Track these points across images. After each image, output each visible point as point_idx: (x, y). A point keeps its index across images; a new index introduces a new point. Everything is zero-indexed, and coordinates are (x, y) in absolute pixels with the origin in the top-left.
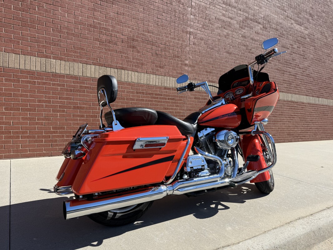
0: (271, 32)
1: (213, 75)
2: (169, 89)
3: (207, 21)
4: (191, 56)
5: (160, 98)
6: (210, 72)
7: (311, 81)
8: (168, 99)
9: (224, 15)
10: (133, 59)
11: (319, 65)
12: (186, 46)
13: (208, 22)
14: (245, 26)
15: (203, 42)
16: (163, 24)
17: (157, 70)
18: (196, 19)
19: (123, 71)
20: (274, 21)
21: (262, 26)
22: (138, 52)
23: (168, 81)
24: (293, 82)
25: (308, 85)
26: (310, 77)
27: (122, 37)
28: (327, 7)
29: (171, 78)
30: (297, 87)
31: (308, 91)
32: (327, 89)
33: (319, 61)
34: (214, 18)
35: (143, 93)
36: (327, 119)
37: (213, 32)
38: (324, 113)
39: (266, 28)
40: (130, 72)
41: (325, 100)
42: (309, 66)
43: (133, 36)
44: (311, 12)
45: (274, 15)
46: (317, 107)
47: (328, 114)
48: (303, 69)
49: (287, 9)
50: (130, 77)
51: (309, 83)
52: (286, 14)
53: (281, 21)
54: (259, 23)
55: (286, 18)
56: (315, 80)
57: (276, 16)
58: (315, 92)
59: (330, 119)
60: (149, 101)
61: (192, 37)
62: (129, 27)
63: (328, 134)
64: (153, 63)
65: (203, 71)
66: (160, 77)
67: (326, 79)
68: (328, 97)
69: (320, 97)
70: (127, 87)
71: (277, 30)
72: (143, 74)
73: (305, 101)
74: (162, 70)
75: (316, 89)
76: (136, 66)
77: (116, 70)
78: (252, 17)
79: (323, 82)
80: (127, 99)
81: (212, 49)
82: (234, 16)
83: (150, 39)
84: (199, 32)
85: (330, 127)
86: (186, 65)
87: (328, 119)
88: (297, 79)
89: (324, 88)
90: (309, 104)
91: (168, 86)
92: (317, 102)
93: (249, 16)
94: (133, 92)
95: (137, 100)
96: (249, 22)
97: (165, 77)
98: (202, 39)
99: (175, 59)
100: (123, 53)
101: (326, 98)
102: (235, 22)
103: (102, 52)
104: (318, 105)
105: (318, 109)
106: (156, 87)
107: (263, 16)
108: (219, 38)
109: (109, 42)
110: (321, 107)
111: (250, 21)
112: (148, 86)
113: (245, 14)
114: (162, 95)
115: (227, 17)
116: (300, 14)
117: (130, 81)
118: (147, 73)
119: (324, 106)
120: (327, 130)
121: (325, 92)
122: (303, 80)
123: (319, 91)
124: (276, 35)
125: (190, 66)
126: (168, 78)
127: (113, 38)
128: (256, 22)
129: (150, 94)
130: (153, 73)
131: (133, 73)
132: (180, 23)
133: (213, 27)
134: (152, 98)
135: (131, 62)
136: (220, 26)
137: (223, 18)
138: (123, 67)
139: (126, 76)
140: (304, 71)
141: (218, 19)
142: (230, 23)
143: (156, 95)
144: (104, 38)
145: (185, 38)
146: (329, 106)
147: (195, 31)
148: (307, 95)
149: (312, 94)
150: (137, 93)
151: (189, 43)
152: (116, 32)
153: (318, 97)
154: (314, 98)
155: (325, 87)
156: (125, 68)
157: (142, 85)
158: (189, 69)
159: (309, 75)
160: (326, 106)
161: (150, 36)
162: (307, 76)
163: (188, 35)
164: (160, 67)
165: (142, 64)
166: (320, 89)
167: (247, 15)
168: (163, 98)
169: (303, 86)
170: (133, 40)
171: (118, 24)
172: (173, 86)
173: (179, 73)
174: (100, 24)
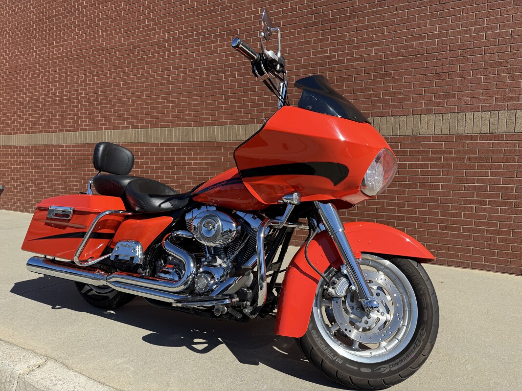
2: (472, 137)
5: (446, 159)
8: (469, 159)
10: (385, 95)
17: (438, 104)
22: (395, 80)
23: (469, 122)
27: (364, 64)
29: (479, 114)
35: (405, 153)
40: (377, 119)
43: (386, 56)
60: (417, 166)
62: (378, 44)
64: (430, 92)
66: (448, 116)
72: (403, 118)
74: (451, 101)
76: (389, 106)
83: (423, 50)
91: (469, 131)
97: (461, 116)
99: (489, 72)
100: (367, 90)
106: (436, 137)
109: (344, 79)
112: (417, 139)
114: (450, 153)
118: (413, 115)
126: (470, 115)
127: (349, 72)
129: (419, 153)
130: (428, 112)
131: (384, 119)
134: (423, 159)
135: (380, 101)
143: (434, 153)
152: (354, 61)
161: (422, 44)
164: (448, 97)
165: (403, 100)
168: (453, 160)
170: (385, 63)
171: (358, 47)
172: (486, 130)
173: (504, 99)
174: (329, 57)
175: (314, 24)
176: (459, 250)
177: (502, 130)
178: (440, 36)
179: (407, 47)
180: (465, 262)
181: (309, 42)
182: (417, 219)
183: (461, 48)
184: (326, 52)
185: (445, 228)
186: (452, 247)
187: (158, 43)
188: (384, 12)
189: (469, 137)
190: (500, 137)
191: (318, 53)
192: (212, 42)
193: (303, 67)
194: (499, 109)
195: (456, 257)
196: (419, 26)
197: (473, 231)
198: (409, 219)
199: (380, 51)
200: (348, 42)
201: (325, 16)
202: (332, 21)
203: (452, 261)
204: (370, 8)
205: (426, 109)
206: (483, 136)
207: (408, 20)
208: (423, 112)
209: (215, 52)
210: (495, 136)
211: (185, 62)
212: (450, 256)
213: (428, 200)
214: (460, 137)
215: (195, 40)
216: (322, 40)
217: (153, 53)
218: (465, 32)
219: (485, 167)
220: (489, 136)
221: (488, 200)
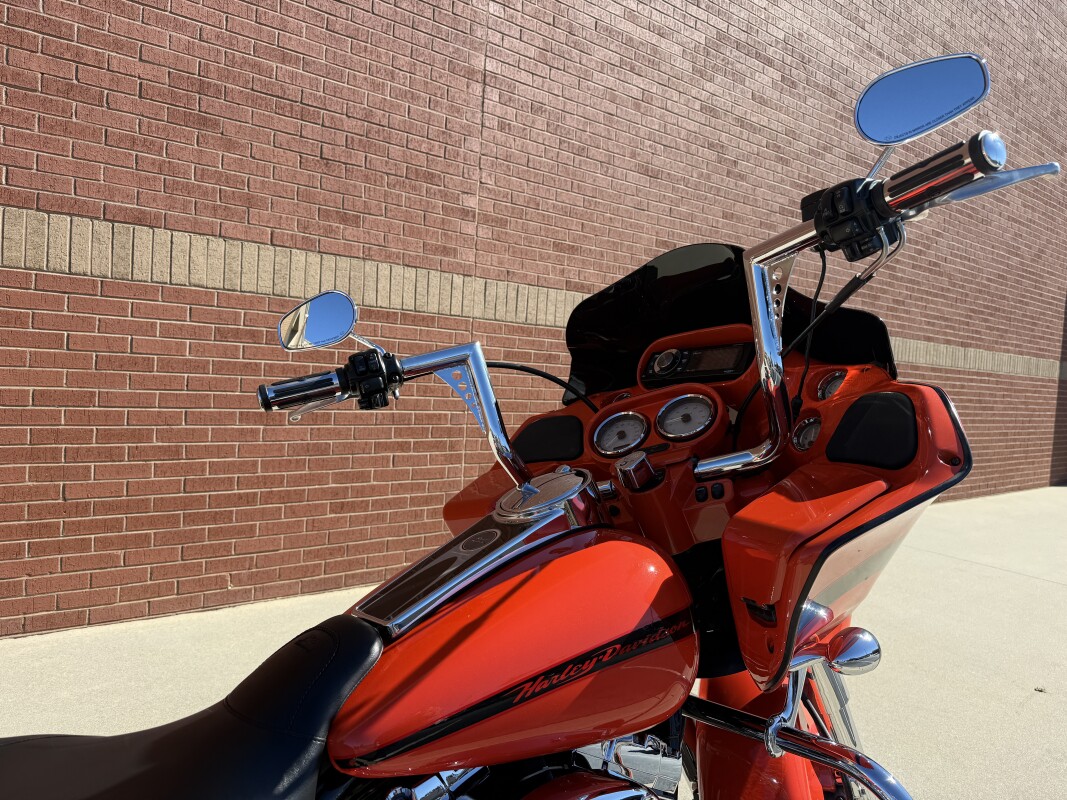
0: (810, 101)
1: (583, 262)
2: (388, 316)
3: (561, 35)
4: (490, 175)
6: (572, 249)
7: (942, 289)
9: (631, 16)
10: (202, 175)
11: (970, 231)
12: (468, 133)
13: (563, 39)
14: (715, 68)
15: (541, 121)
16: (358, 30)
17: (329, 232)
18: (511, 20)
19: (143, 233)
20: (823, 58)
21: (777, 76)
22: (230, 145)
23: (383, 283)
24: (885, 292)
25: (932, 302)
26: (940, 274)
27: (139, 69)
28: (997, 25)
29: (398, 270)
30: (896, 310)
31: (933, 325)
32: (991, 315)
33: (970, 216)
34: (590, 22)
35: (254, 336)
36: (990, 422)
37: (584, 83)
38: (980, 402)
39: (793, 82)
40: (182, 238)
41: (985, 353)
42: (938, 234)
43: (204, 70)
44: (948, 37)
45: (821, 37)
46: (960, 379)
47: (995, 402)
48: (917, 243)
49: (868, 18)
50: (181, 262)
51: (936, 295)
52: (866, 35)
53: (846, 61)
54: (769, 62)
55: (862, 52)
56: (954, 285)
57: (830, 41)
58: (953, 328)
59: (999, 422)
61: (493, 95)
62: (179, 27)
63: (992, 473)
64: (308, 198)
65: (543, 243)
66: (344, 262)
67: (989, 280)
68: (997, 343)
69: (970, 345)
70: (165, 309)
71: (833, 94)
72: (251, 249)
73: (922, 361)
74: (350, 231)
75: (960, 315)
76: (215, 208)
77: (103, 227)
78: (743, 37)
79: (980, 291)
80: (165, 366)
81: (580, 152)
82: (670, 22)
83: (293, 90)
84: (524, 77)
85: (1000, 447)
86: (466, 214)
87: (993, 422)
88: (897, 278)
89: (982, 313)
90: (933, 370)
91: (383, 302)
92: (961, 365)
93: (731, 31)
94: (194, 333)
95: (219, 368)
96: (731, 53)
97: (370, 266)
98: (537, 108)
99: (414, 188)
100: (148, 146)
101: (988, 349)
102: (677, 49)
103: (22, 135)
104: (964, 373)
105: (963, 387)
107: (782, 37)
108: (612, 108)
109: (68, 91)
110: (972, 380)
111: (736, 53)
112: (281, 302)
113: (714, 20)
115: (645, 23)
116: (913, 41)
117: (180, 276)
118: (272, 244)
119: (982, 374)
120: (989, 461)
121: (988, 328)
122: (918, 283)
123: (968, 324)
124: (829, 112)
125: (486, 219)
126: (384, 268)
127: (88, 75)
128: (758, 56)
130: (307, 246)
131: (200, 242)
132: (439, 31)
133: (584, 62)
135: (188, 189)
136: (616, 59)
137: (626, 26)
138: (143, 212)
139: (162, 254)
140: (920, 252)
141: (609, 31)
142: (655, 49)
144: (36, 66)
145: (463, 96)
146: (999, 376)
147: (508, 72)
148: (929, 339)
149: (945, 334)
150: (221, 334)
151: (479, 121)
152: (106, 45)
153: (963, 345)
154: (951, 348)
155: (987, 307)
156: (157, 217)
157: (252, 300)
158: (480, 234)
159: (935, 264)
160: (989, 375)
161: (293, 77)
162: (930, 271)
163: (477, 88)
164: (344, 219)
165: (250, 202)
166: (970, 317)
167: (723, 26)
169: (917, 306)
170: (201, 88)
172: (409, 304)
173: (436, 250)
176: (365, 549)
177: (433, 308)
178: (328, 72)
179: (256, 66)
180: (374, 572)
182: (284, 497)
183: (368, 117)
185: (342, 507)
186: (354, 546)
189: (383, 314)
190: (428, 320)
194: (429, 267)
195: (360, 563)
196: (284, 26)
197: (389, 504)
198: (268, 498)
199: (186, 48)
203: (353, 576)
205: (303, 238)
206: (406, 317)
208: (297, 244)
210: (424, 318)
212: (350, 565)
213: (307, 449)
214: (369, 312)
218: (375, 86)
220: (415, 317)
221: (412, 440)
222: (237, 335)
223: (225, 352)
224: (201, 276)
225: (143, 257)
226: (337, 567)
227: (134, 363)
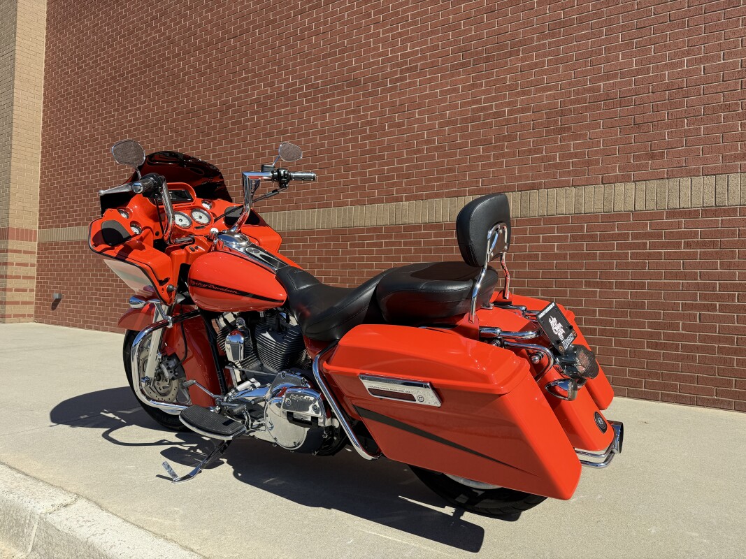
2: (691, 213)
5: (653, 246)
8: (688, 245)
10: (563, 157)
17: (639, 168)
19: (534, 193)
22: (576, 137)
23: (685, 191)
27: (533, 116)
29: (699, 180)
35: (593, 238)
40: (553, 191)
43: (563, 103)
50: (552, 203)
60: (612, 256)
62: (551, 88)
64: (626, 151)
66: (653, 184)
70: (544, 228)
72: (590, 189)
74: (657, 163)
76: (569, 172)
80: (544, 257)
83: (614, 93)
91: (685, 204)
94: (559, 239)
95: (572, 257)
97: (673, 183)
99: (712, 120)
100: (537, 151)
106: (638, 215)
109: (504, 138)
112: (610, 217)
114: (659, 236)
117: (552, 211)
118: (603, 184)
126: (686, 182)
129: (613, 237)
130: (625, 179)
131: (562, 191)
134: (620, 246)
135: (556, 166)
138: (534, 183)
143: (635, 236)
150: (574, 239)
152: (519, 112)
156: (541, 183)
157: (593, 217)
161: (613, 86)
164: (652, 157)
165: (589, 163)
168: (663, 246)
170: (562, 113)
171: (524, 93)
172: (710, 201)
173: (736, 157)
174: (484, 109)
175: (463, 65)
176: (677, 378)
177: (735, 201)
178: (638, 72)
179: (592, 90)
180: (686, 397)
181: (456, 90)
182: (613, 333)
183: (669, 87)
184: (479, 102)
185: (656, 346)
186: (668, 374)
187: (258, 101)
188: (558, 44)
189: (686, 212)
190: (731, 211)
191: (469, 104)
192: (328, 96)
193: (448, 123)
194: (728, 171)
195: (674, 388)
196: (607, 60)
197: (697, 349)
198: (603, 332)
199: (554, 97)
200: (510, 88)
201: (477, 53)
202: (487, 59)
203: (668, 395)
204: (539, 39)
205: (622, 175)
206: (706, 211)
207: (592, 54)
208: (618, 180)
209: (331, 109)
210: (725, 211)
211: (292, 124)
212: (665, 387)
213: (629, 305)
214: (673, 213)
215: (305, 95)
216: (473, 86)
217: (252, 114)
218: (673, 66)
219: (711, 255)
220: (715, 210)
221: (718, 303)
222: (583, 238)
223: (576, 247)
224: (563, 210)
225: (535, 205)
226: (653, 385)
227: (529, 257)
